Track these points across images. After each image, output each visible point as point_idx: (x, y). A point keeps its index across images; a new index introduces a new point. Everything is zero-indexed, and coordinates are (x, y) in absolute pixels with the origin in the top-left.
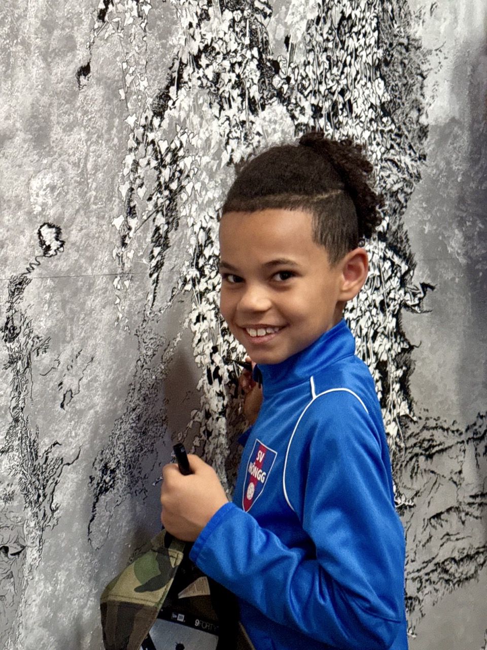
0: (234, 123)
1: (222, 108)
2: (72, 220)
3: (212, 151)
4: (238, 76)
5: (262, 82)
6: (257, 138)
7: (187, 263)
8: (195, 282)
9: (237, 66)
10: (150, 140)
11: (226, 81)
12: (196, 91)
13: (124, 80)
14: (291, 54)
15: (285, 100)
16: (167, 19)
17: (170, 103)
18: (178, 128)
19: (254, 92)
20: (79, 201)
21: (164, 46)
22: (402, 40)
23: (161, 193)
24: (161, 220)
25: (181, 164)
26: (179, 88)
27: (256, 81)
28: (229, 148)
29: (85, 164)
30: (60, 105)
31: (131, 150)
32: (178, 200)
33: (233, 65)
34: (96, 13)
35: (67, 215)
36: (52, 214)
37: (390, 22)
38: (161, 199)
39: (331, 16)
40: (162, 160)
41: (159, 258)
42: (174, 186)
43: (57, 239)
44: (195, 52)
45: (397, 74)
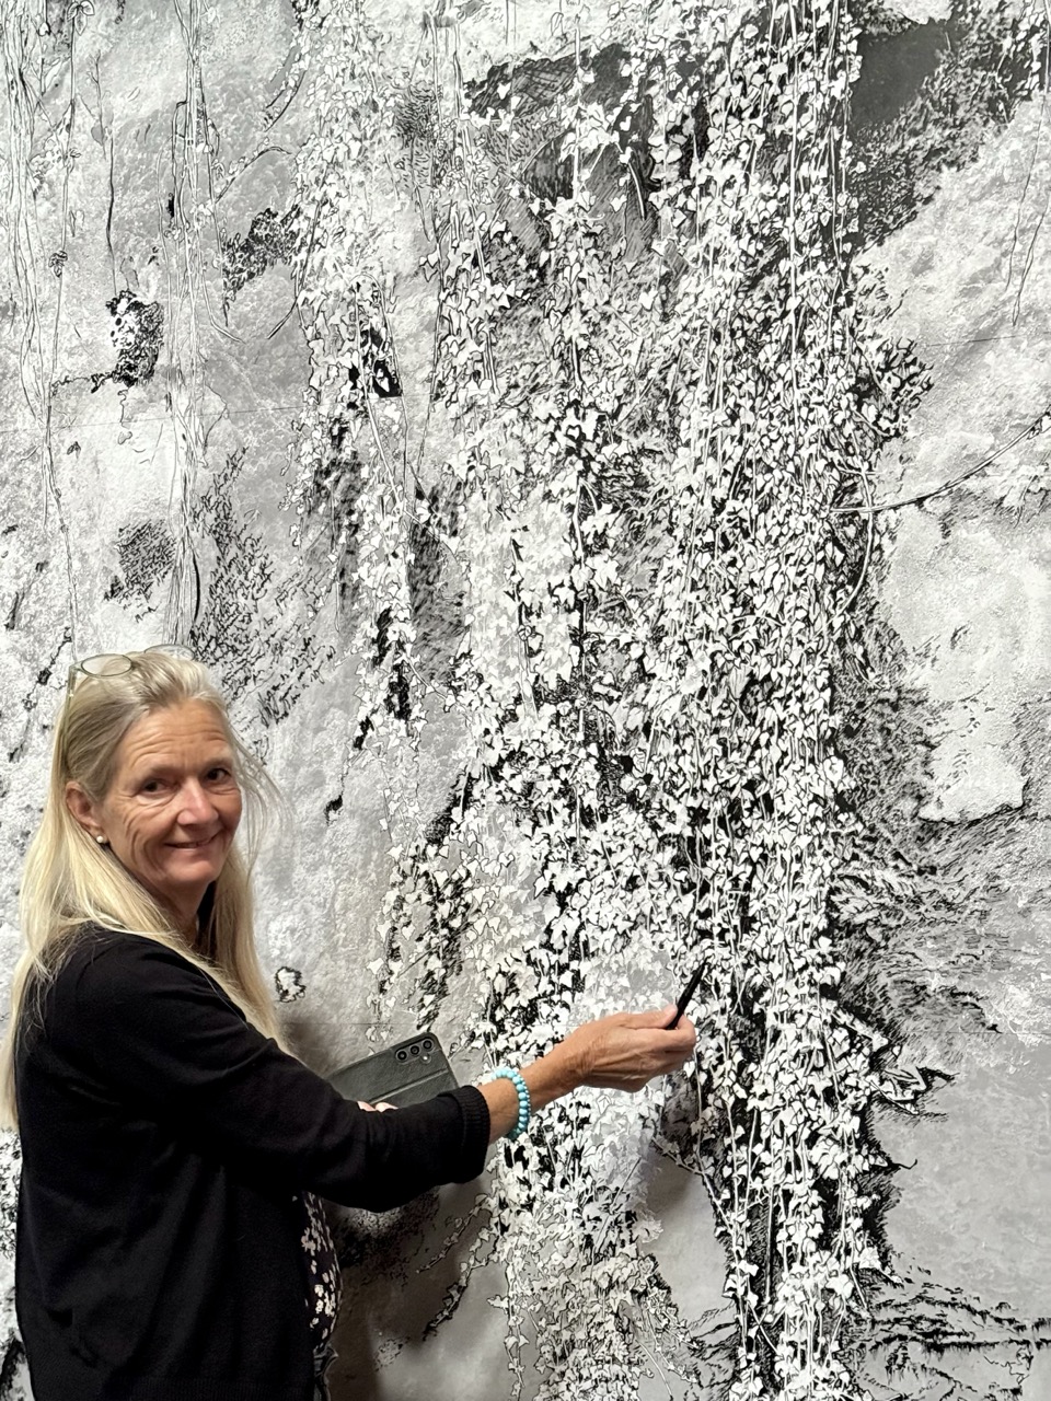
0: (556, 841)
1: (537, 824)
2: (315, 964)
3: (519, 879)
4: (565, 782)
5: (603, 785)
6: (593, 858)
7: (475, 1015)
8: (488, 1038)
9: (563, 770)
10: (421, 871)
11: (545, 790)
12: (492, 809)
13: (386, 807)
14: (653, 745)
15: (641, 805)
16: (451, 732)
17: (453, 826)
18: (464, 855)
19: (591, 800)
20: (324, 943)
21: (443, 763)
22: (883, 695)
23: (436, 932)
24: (435, 964)
25: (468, 898)
26: (465, 808)
27: (593, 786)
28: (548, 873)
29: (333, 904)
30: (304, 844)
31: (394, 885)
32: (462, 939)
33: (555, 771)
34: (351, 743)
35: (308, 959)
36: (291, 958)
37: (859, 671)
38: (438, 939)
39: (727, 683)
40: (439, 894)
41: (432, 1008)
42: (456, 923)
43: (296, 983)
44: (493, 762)
45: (871, 747)
